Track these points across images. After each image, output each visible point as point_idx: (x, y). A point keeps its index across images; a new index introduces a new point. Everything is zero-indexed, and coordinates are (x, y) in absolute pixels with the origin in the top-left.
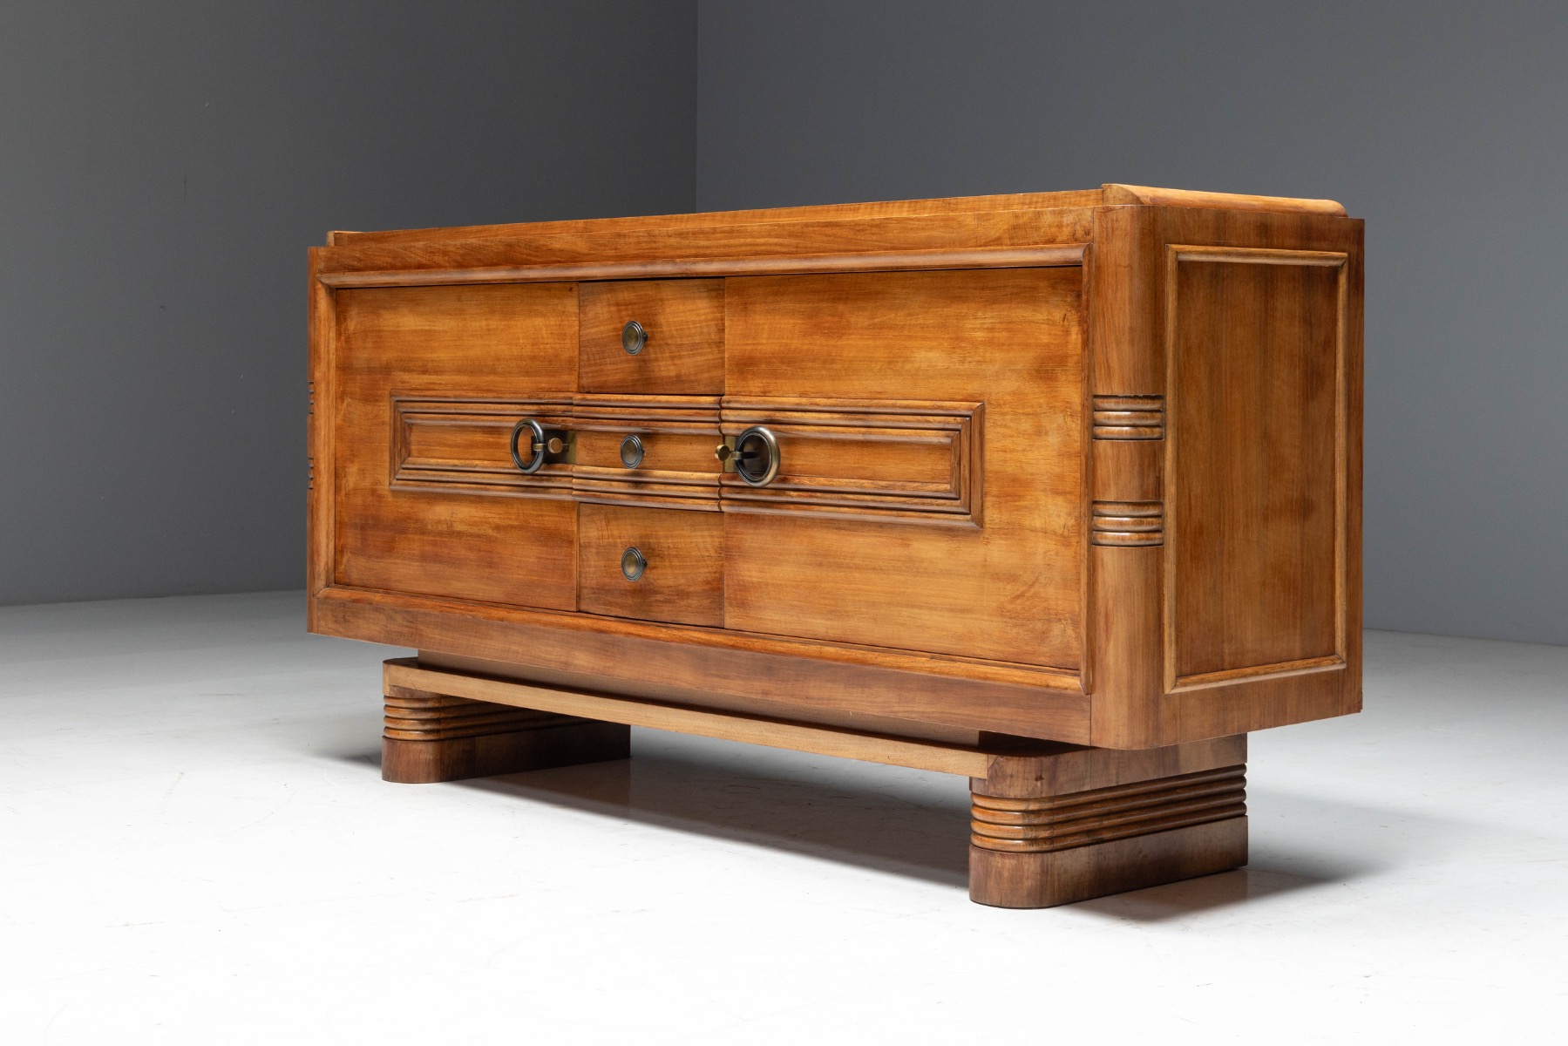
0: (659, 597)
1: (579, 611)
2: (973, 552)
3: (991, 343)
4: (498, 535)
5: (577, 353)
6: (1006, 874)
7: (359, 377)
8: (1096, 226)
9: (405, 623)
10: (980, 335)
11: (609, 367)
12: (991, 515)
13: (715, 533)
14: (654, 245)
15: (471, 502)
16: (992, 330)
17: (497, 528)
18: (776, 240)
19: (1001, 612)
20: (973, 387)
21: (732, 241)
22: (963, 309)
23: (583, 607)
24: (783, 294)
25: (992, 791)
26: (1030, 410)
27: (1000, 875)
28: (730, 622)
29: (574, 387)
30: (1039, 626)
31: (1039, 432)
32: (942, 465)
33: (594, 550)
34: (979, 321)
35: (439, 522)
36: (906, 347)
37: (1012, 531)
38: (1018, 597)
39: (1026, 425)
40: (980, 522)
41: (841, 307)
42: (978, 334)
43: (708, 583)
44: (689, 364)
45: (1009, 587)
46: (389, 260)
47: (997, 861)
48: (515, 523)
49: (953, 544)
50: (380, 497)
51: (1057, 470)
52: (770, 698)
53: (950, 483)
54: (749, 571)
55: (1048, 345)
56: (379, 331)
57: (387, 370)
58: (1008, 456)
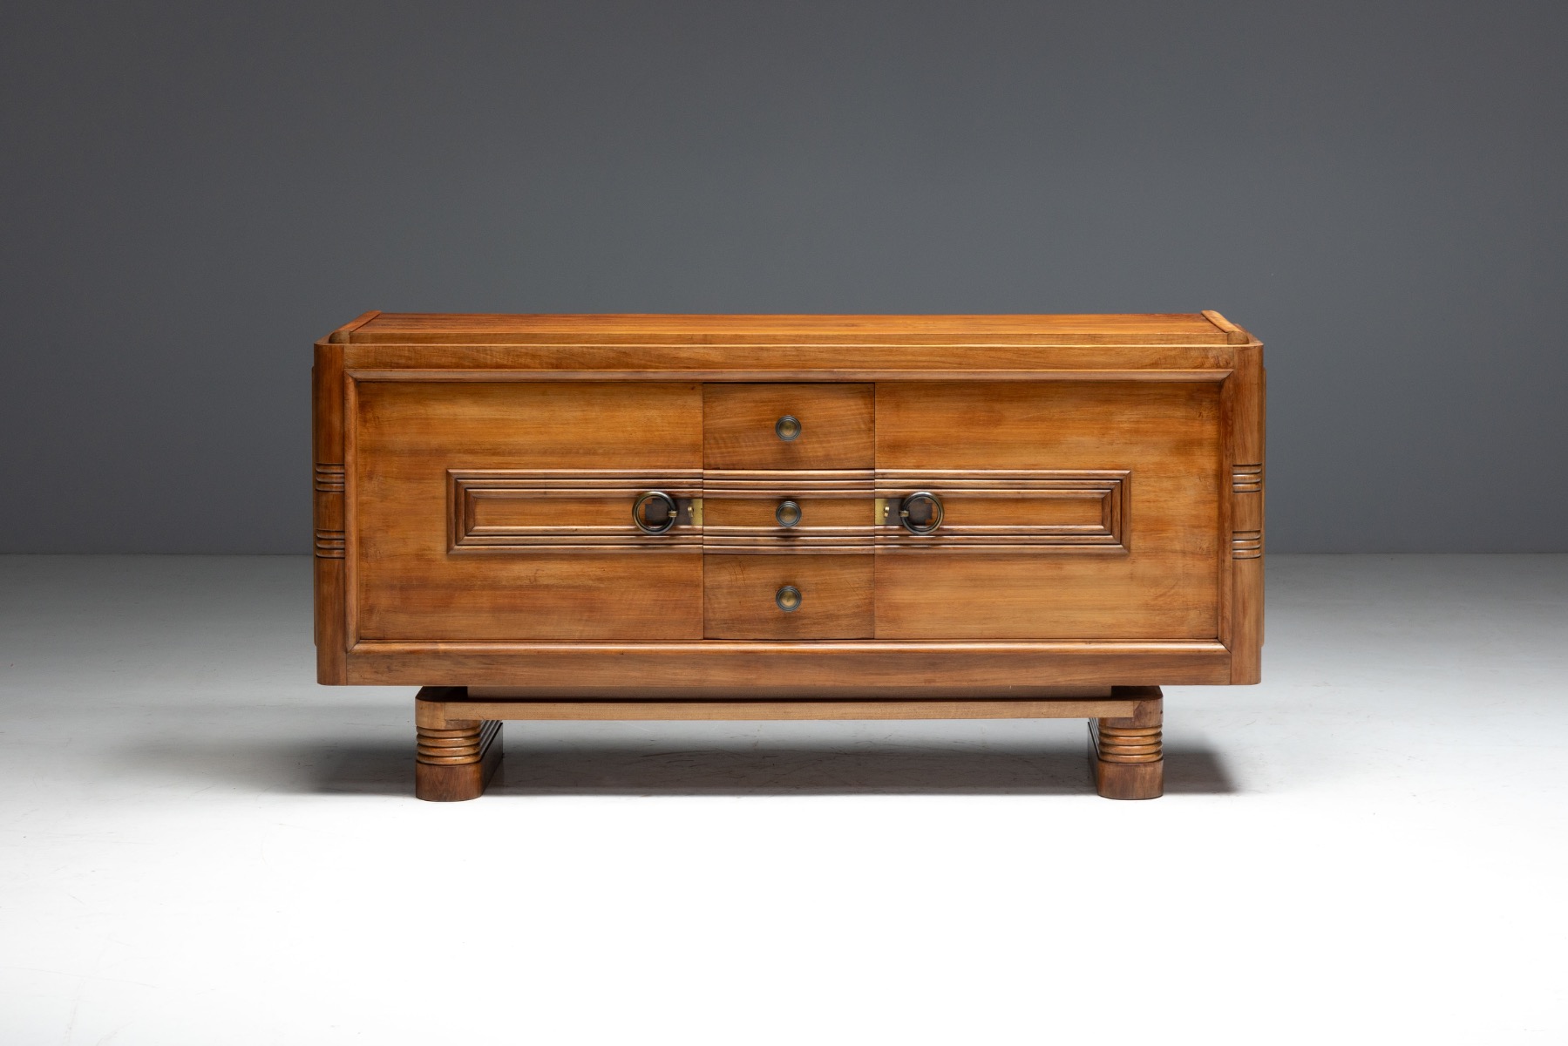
0: (805, 621)
1: (704, 639)
2: (1118, 569)
3: (1136, 431)
4: (602, 586)
5: (701, 436)
6: (1148, 777)
7: (397, 459)
8: (1236, 358)
9: (480, 666)
10: (1126, 426)
11: (745, 449)
12: (1137, 542)
13: (863, 570)
14: (803, 358)
15: (562, 559)
16: (1138, 422)
17: (600, 579)
18: (938, 359)
19: (1147, 607)
20: (1123, 460)
21: (891, 358)
22: (1112, 408)
23: (707, 635)
24: (939, 396)
25: (1137, 724)
26: (1171, 475)
27: (1144, 778)
28: (878, 633)
29: (701, 464)
30: (1179, 614)
31: (1178, 489)
32: (1095, 512)
33: (725, 591)
34: (1126, 417)
35: (519, 578)
36: (1059, 434)
37: (1157, 553)
38: (1161, 596)
39: (1167, 484)
40: (1128, 548)
41: (997, 406)
42: (1125, 425)
43: (858, 607)
44: (836, 446)
45: (1153, 590)
46: (454, 360)
47: (1142, 770)
48: (623, 575)
49: (1103, 565)
50: (430, 561)
51: (1194, 512)
52: (933, 684)
53: (1102, 524)
54: (901, 595)
55: (1186, 432)
56: (427, 419)
57: (440, 452)
58: (1152, 504)
